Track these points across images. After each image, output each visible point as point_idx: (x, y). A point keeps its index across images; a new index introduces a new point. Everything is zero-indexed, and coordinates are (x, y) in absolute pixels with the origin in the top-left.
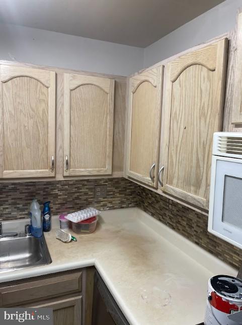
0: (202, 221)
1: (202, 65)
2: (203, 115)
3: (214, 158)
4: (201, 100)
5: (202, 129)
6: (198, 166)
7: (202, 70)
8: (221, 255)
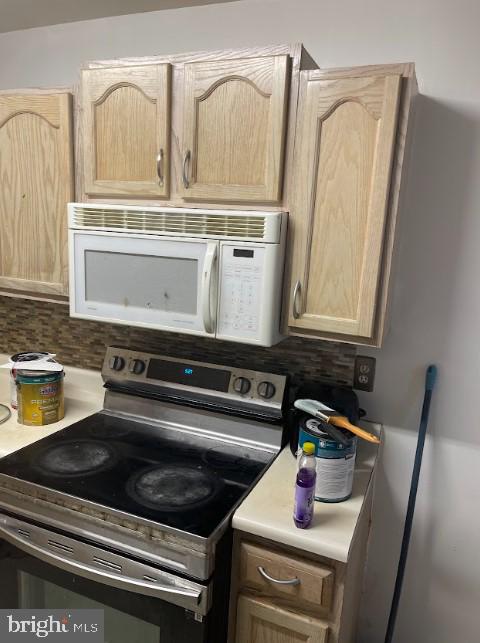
0: (49, 328)
1: (41, 117)
2: (48, 180)
3: (71, 232)
4: (44, 161)
5: (49, 198)
6: (48, 245)
7: (40, 124)
8: (79, 363)
